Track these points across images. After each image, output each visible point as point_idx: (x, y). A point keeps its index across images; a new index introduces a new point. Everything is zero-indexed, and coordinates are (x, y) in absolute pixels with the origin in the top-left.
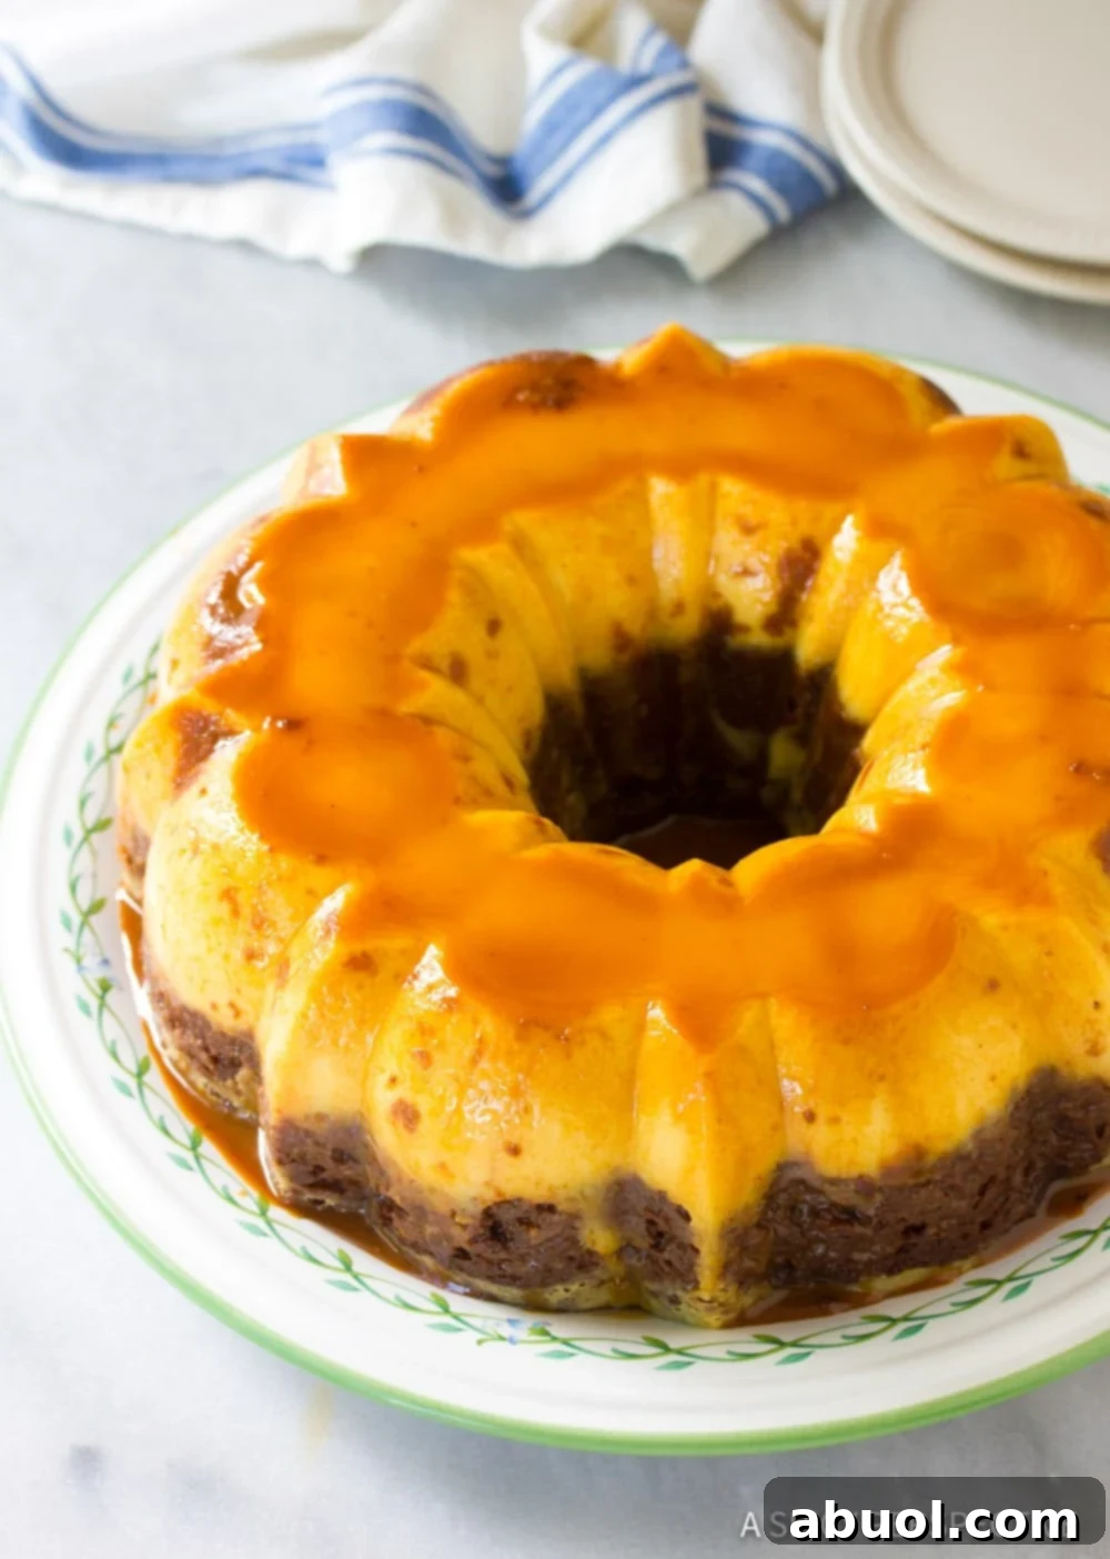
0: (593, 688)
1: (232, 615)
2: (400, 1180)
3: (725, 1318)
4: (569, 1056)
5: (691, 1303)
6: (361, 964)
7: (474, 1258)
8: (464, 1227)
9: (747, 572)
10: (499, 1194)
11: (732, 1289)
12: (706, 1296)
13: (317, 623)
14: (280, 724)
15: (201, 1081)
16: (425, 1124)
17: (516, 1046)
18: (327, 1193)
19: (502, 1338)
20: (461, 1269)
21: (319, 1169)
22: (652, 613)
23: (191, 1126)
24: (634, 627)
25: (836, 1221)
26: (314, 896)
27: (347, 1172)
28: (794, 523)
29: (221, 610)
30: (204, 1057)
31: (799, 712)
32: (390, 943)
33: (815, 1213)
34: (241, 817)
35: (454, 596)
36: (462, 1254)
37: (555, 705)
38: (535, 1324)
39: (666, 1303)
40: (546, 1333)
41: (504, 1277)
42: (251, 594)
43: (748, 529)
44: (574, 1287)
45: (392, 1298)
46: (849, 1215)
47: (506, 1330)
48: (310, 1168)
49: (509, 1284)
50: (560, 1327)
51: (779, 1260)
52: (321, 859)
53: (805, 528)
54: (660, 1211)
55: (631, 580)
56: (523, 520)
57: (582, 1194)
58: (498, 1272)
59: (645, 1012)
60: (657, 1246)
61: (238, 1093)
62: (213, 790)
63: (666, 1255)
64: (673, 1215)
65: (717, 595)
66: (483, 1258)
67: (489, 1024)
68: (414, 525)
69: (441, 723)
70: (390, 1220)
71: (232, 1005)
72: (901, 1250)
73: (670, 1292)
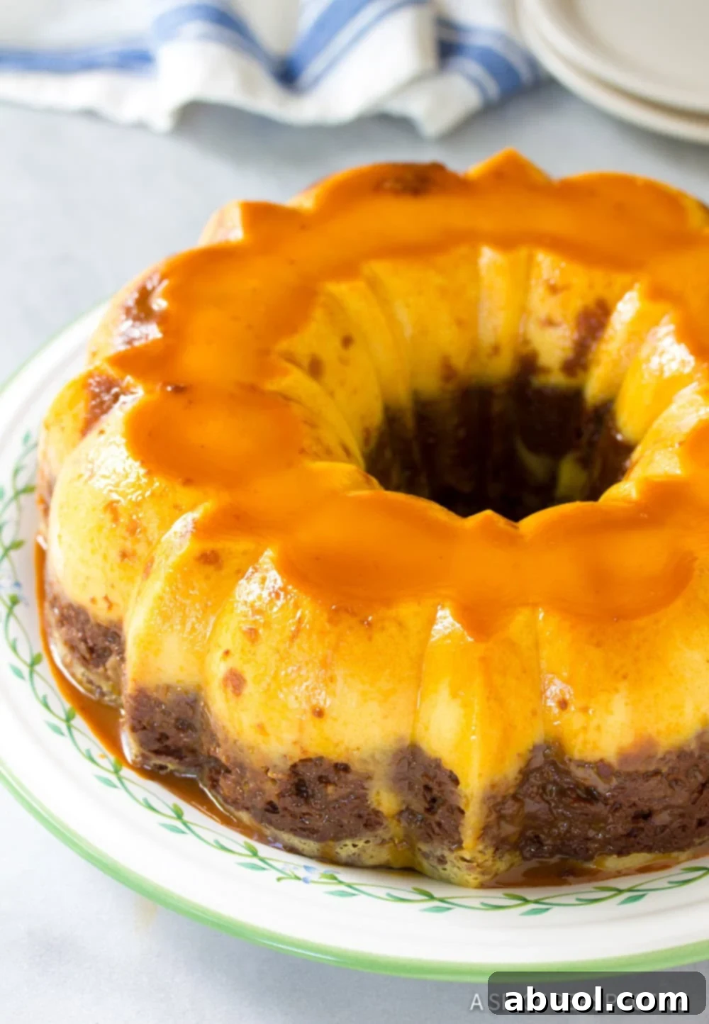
0: (424, 410)
1: (142, 315)
2: (226, 740)
3: (481, 878)
4: (370, 639)
5: (455, 861)
6: (210, 559)
7: (282, 813)
8: (273, 780)
9: (550, 323)
10: (304, 752)
11: (490, 851)
12: (468, 857)
13: (206, 321)
14: (169, 389)
15: (80, 670)
16: (250, 689)
17: (328, 626)
18: (170, 758)
19: (298, 878)
20: (270, 823)
21: (163, 737)
22: (474, 354)
23: (68, 706)
24: (459, 362)
25: (579, 799)
26: (178, 510)
27: (185, 739)
28: (591, 286)
29: (135, 312)
30: (82, 647)
31: (584, 439)
32: (236, 546)
33: (562, 793)
34: (128, 449)
35: (318, 314)
36: (272, 808)
37: (391, 417)
38: (326, 872)
39: (435, 863)
40: (335, 878)
41: (303, 829)
42: (159, 303)
43: (553, 289)
44: (361, 844)
45: (212, 842)
46: (590, 796)
47: (302, 873)
48: (157, 736)
49: (308, 837)
50: (345, 875)
51: (529, 833)
52: (188, 482)
53: (600, 291)
54: (435, 777)
55: (460, 323)
56: (379, 268)
57: (373, 756)
58: (300, 825)
59: (436, 612)
60: (430, 810)
61: (108, 678)
62: (108, 430)
63: (437, 818)
64: (446, 779)
65: (526, 342)
66: (289, 811)
67: (308, 609)
68: (292, 262)
69: (298, 402)
70: (217, 781)
71: (106, 598)
72: (629, 835)
73: (438, 853)
